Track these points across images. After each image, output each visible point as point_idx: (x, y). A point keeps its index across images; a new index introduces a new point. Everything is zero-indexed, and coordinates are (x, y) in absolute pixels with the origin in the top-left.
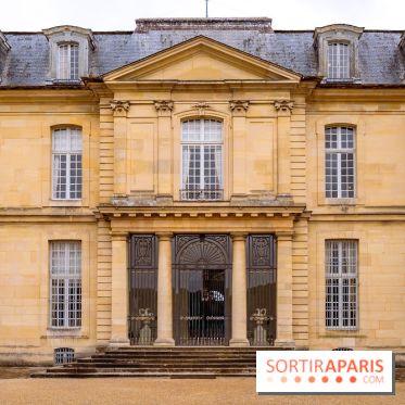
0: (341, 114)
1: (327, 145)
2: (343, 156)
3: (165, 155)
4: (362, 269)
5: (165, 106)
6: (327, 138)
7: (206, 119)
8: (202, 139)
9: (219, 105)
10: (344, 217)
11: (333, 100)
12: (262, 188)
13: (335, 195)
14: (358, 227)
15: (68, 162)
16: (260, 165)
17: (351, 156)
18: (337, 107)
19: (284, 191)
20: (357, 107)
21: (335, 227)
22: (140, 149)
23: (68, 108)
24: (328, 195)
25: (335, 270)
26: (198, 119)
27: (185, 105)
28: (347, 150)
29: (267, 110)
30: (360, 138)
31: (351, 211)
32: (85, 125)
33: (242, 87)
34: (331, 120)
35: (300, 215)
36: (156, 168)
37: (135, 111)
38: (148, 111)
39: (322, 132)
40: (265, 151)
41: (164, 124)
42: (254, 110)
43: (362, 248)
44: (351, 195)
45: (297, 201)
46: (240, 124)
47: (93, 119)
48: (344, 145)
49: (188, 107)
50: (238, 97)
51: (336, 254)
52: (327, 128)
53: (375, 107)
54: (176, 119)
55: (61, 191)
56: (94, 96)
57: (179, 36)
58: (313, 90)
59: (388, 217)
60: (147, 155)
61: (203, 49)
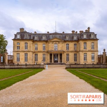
0: (68, 43)
1: (67, 45)
3: (53, 47)
5: (53, 43)
9: (57, 43)
10: (68, 52)
12: (61, 50)
15: (44, 47)
16: (61, 48)
19: (63, 50)
24: (67, 50)
27: (54, 43)
29: (61, 43)
30: (69, 45)
35: (64, 52)
37: (50, 43)
40: (61, 46)
44: (69, 50)
46: (59, 44)
47: (46, 43)
50: (59, 42)
53: (71, 42)
55: (43, 49)
56: (47, 41)
57: (54, 35)
58: (65, 41)
59: (72, 52)
60: (51, 47)
61: (56, 38)
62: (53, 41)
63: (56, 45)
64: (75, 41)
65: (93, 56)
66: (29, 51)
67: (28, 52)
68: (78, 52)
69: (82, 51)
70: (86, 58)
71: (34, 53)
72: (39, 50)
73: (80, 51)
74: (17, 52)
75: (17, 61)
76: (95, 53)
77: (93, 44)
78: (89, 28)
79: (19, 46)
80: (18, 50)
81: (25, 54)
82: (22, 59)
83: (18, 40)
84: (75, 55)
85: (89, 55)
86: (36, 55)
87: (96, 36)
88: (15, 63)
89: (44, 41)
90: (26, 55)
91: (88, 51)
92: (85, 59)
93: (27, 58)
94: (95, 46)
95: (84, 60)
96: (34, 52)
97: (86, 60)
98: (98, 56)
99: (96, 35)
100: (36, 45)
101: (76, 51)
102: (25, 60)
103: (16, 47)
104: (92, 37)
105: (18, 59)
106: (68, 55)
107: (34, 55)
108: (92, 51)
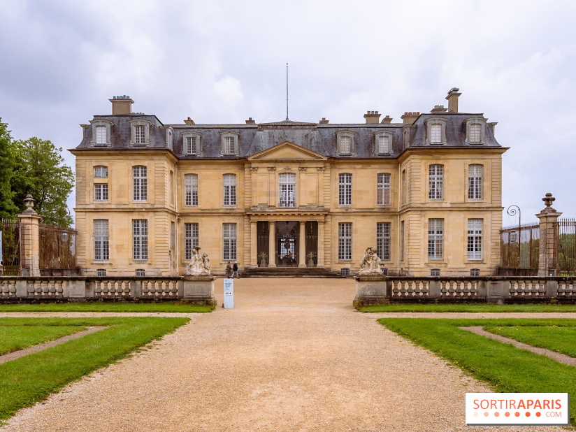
0: (346, 169)
1: (340, 182)
2: (347, 186)
3: (272, 189)
4: (353, 235)
5: (272, 169)
6: (340, 178)
7: (289, 173)
8: (287, 182)
9: (295, 168)
10: (347, 213)
11: (342, 163)
12: (312, 202)
13: (343, 203)
14: (352, 217)
15: (230, 189)
16: (311, 193)
17: (350, 186)
18: (344, 166)
19: (321, 204)
20: (352, 166)
21: (342, 217)
22: (262, 186)
23: (230, 166)
24: (340, 203)
25: (343, 235)
26: (286, 173)
27: (280, 168)
28: (349, 184)
29: (314, 170)
30: (353, 179)
31: (349, 210)
32: (237, 174)
33: (304, 161)
34: (341, 172)
35: (327, 213)
36: (269, 194)
37: (260, 171)
38: (265, 170)
39: (338, 177)
40: (313, 187)
41: (272, 176)
42: (309, 170)
43: (354, 227)
44: (350, 203)
45: (326, 207)
46: (303, 176)
47: (241, 171)
48: (347, 182)
49: (282, 169)
50: (302, 165)
51: (343, 228)
52: (340, 175)
53: (360, 166)
54: (277, 174)
55: (226, 201)
56: (242, 162)
57: (277, 133)
58: (333, 161)
59: (365, 213)
60: (265, 189)
61: (288, 146)
62: (276, 161)
63: (287, 180)
64: (385, 159)
65: (474, 235)
66: (154, 211)
67: (148, 211)
68: (395, 214)
69: (421, 210)
70: (440, 242)
71: (183, 221)
72: (203, 204)
73: (408, 209)
74: (96, 211)
75: (97, 257)
76: (487, 216)
77: (475, 173)
78: (453, 95)
79: (106, 186)
80: (102, 203)
81: (134, 221)
82: (120, 248)
83: (100, 150)
84: (383, 228)
85: (456, 229)
86: (192, 228)
87: (492, 131)
88: (88, 265)
89: (230, 160)
90: (140, 226)
91: (451, 210)
92: (435, 248)
93: (145, 241)
94: (486, 184)
95: (431, 253)
96: (182, 215)
97: (440, 252)
98: (502, 232)
99: (492, 125)
100: (191, 181)
101: (386, 211)
102: (136, 255)
103: (91, 190)
104: (474, 135)
105: (103, 249)
106: (345, 228)
107: (180, 229)
108: (469, 210)
